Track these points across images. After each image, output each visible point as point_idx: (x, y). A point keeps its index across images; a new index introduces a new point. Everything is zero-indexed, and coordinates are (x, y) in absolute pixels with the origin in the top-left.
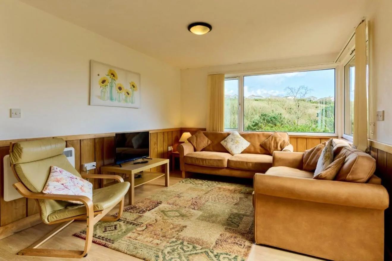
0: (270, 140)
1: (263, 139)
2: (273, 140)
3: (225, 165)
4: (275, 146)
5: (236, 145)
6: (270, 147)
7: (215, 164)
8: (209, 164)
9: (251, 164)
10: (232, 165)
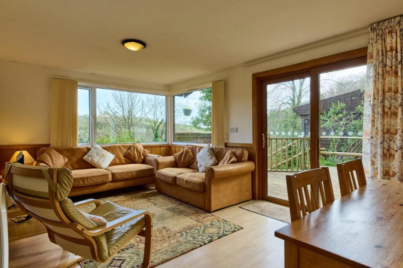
0: (133, 150)
1: (125, 150)
2: (135, 150)
3: (110, 178)
4: (139, 155)
5: (104, 159)
6: (135, 156)
7: (99, 180)
8: (93, 182)
9: (135, 173)
10: (118, 177)
